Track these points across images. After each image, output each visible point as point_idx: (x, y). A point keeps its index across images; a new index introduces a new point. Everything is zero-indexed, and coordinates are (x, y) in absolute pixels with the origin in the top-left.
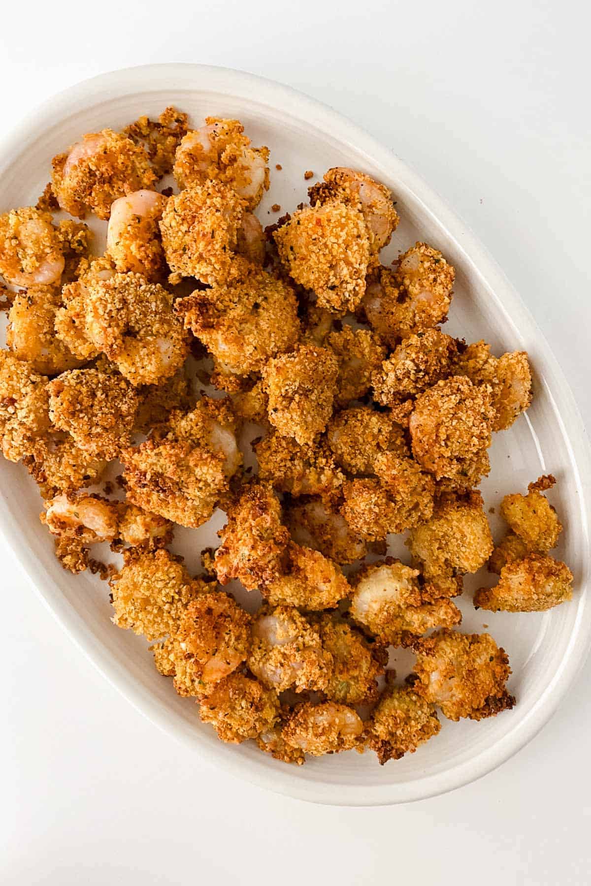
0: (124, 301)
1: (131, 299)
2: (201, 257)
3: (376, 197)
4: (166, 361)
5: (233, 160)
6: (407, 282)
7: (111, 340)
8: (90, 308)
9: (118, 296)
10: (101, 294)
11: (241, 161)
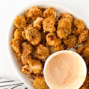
0: (31, 32)
1: (32, 32)
2: (50, 27)
3: (69, 16)
4: (39, 40)
5: (52, 13)
6: (76, 26)
7: (30, 39)
8: (26, 34)
9: (30, 31)
10: (28, 31)
11: (53, 14)
